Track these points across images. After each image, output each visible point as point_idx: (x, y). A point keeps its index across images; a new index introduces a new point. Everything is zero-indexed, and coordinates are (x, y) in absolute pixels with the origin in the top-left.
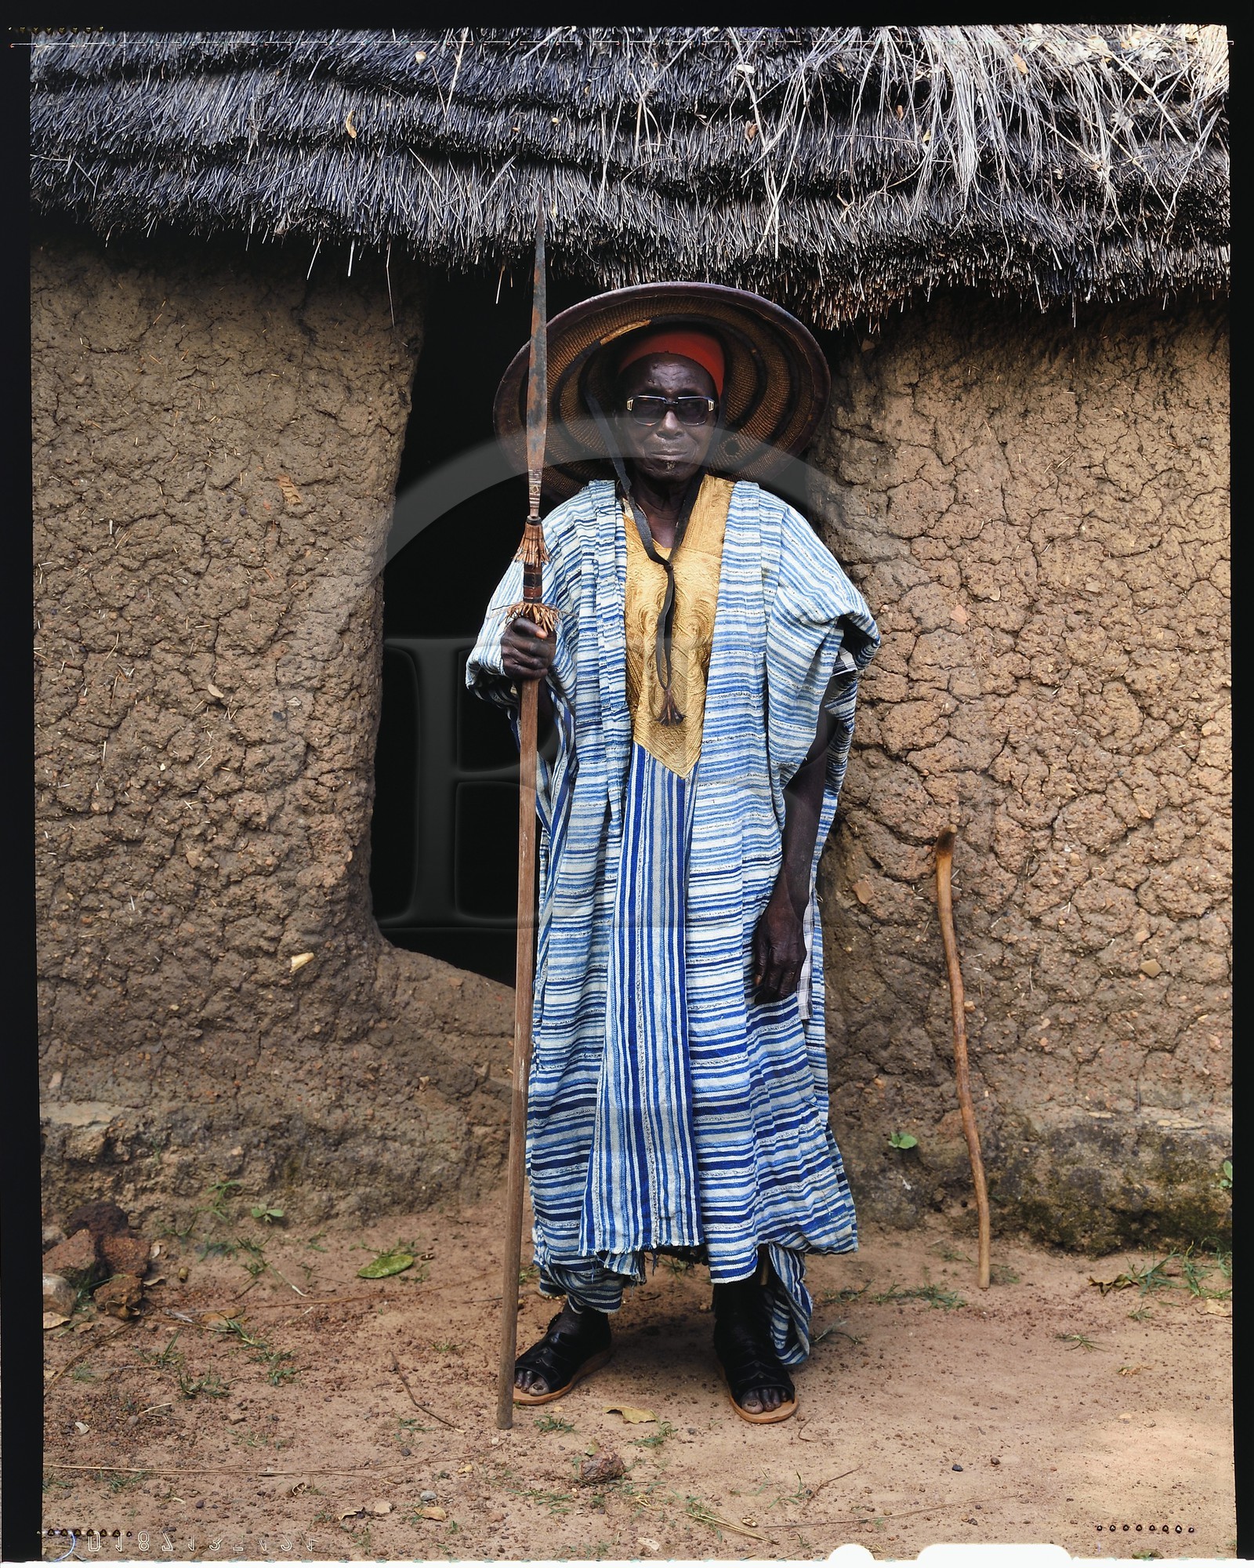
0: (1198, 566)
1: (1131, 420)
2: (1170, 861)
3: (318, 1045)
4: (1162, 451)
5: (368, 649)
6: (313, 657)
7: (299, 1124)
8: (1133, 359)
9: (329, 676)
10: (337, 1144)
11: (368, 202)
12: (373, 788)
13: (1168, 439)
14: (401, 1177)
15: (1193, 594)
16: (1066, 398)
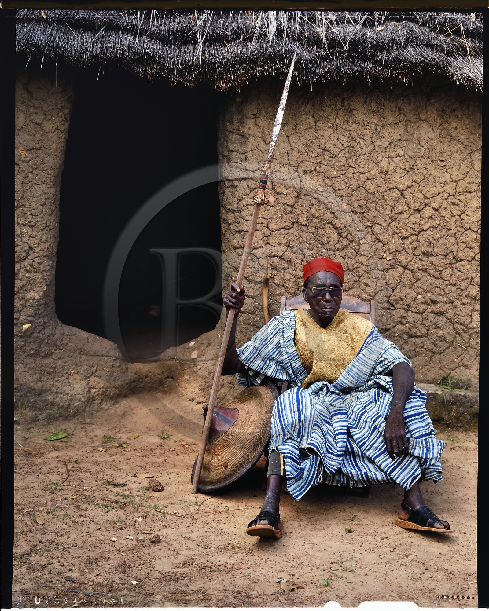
0: (359, 182)
1: (335, 128)
2: (349, 290)
3: (33, 358)
4: (346, 139)
5: (53, 212)
6: (32, 214)
7: (25, 387)
8: (336, 105)
9: (38, 221)
10: (39, 395)
11: (49, 42)
12: (55, 264)
13: (348, 135)
14: (63, 407)
15: (357, 192)
16: (311, 120)
